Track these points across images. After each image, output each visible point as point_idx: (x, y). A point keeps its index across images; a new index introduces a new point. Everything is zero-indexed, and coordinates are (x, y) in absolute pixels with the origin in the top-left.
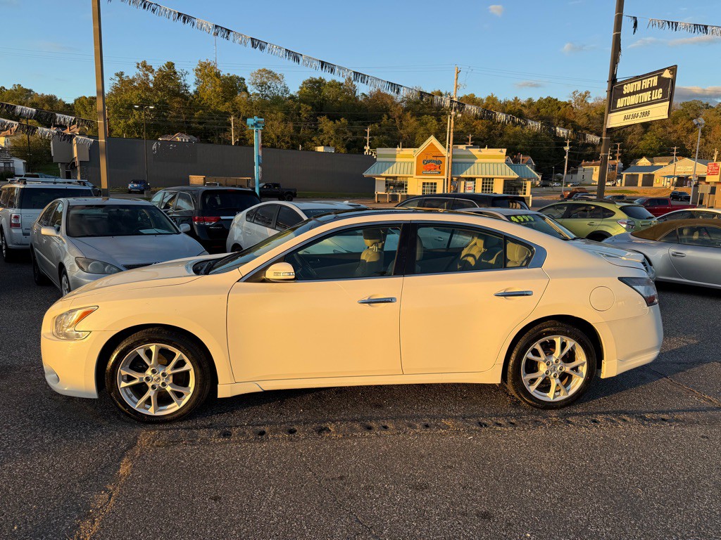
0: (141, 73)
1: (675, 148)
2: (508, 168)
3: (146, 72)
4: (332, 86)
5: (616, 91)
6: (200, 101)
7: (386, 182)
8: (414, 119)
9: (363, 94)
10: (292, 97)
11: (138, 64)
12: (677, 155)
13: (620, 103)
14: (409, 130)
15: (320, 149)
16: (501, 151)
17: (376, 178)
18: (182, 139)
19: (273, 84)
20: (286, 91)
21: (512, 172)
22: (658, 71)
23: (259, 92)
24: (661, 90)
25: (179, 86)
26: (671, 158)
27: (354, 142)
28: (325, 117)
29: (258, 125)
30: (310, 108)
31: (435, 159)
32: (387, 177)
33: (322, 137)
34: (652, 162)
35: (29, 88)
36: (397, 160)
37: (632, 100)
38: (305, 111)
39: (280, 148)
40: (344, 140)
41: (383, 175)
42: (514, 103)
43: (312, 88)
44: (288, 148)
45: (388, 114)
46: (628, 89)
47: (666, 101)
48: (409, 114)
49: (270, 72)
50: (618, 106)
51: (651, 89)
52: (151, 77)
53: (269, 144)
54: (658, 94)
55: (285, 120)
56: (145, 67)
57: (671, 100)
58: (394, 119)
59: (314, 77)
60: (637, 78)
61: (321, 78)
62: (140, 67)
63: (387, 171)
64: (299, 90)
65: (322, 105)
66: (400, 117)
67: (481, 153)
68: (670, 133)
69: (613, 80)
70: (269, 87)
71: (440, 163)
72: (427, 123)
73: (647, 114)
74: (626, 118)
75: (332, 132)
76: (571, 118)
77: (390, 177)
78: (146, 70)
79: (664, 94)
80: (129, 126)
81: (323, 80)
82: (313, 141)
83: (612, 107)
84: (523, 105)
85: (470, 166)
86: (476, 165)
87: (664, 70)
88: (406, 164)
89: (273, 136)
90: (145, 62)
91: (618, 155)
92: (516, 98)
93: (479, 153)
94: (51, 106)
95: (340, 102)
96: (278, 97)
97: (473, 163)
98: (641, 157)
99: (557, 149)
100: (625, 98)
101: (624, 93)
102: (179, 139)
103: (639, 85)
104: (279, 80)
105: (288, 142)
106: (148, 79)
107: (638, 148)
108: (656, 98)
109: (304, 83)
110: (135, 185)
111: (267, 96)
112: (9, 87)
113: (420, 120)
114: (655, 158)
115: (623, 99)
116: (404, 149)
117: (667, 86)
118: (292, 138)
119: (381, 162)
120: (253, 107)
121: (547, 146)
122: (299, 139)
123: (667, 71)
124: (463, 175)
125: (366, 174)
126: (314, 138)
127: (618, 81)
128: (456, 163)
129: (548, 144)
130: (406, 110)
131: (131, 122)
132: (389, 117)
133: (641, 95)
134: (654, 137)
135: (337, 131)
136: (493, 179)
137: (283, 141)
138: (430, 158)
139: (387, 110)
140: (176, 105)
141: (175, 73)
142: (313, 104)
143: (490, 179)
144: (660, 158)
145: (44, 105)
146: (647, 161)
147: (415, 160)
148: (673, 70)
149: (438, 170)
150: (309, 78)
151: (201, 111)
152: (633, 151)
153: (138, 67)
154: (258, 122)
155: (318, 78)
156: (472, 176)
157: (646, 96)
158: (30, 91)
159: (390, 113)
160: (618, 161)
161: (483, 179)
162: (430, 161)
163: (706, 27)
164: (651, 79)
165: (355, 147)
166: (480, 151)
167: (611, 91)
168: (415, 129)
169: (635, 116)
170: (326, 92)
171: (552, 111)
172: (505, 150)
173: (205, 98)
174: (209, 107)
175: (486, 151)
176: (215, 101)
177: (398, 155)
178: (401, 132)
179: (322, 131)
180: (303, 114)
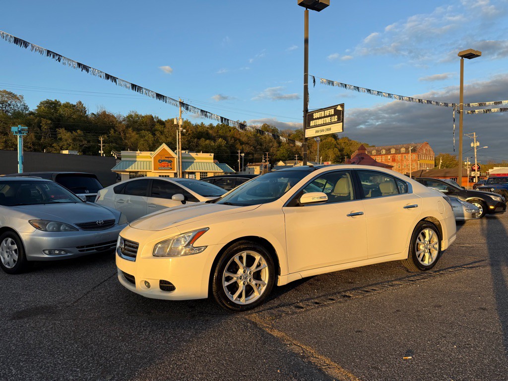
1: (297, 156)
2: (216, 166)
4: (66, 107)
5: (308, 117)
7: (130, 175)
8: (135, 133)
9: (93, 114)
10: (31, 113)
12: (298, 160)
13: (312, 123)
14: (132, 140)
15: (66, 152)
16: (210, 155)
17: (122, 173)
19: (14, 103)
20: (26, 108)
21: (219, 168)
22: (334, 106)
24: (336, 117)
26: (294, 161)
27: (89, 148)
28: (64, 129)
29: (22, 132)
30: (49, 122)
31: (167, 159)
32: (130, 172)
33: (61, 144)
34: (285, 163)
36: (137, 159)
37: (320, 122)
38: (46, 124)
40: (81, 146)
41: (127, 170)
42: (201, 126)
43: (49, 107)
45: (114, 129)
46: (316, 115)
47: (340, 122)
48: (130, 130)
49: (10, 93)
50: (311, 125)
51: (330, 116)
54: (335, 118)
57: (343, 122)
58: (120, 132)
59: (50, 99)
60: (321, 110)
61: (56, 100)
63: (131, 167)
64: (37, 108)
65: (59, 120)
66: (123, 131)
67: (198, 156)
68: (292, 147)
69: (306, 110)
70: (10, 105)
71: (170, 162)
72: (145, 136)
73: (330, 129)
74: (317, 132)
75: (70, 141)
76: (238, 137)
77: (133, 172)
79: (339, 119)
81: (59, 102)
82: (55, 147)
83: (307, 125)
84: (208, 128)
85: (191, 165)
86: (195, 163)
87: (337, 105)
88: (145, 163)
91: (267, 159)
92: (202, 123)
93: (197, 156)
95: (74, 119)
96: (19, 113)
97: (193, 162)
98: (279, 161)
99: (232, 156)
100: (315, 121)
101: (314, 118)
103: (323, 114)
104: (19, 100)
105: (30, 148)
107: (277, 155)
108: (334, 121)
109: (41, 103)
111: (7, 111)
113: (140, 134)
114: (286, 161)
115: (314, 121)
116: (142, 152)
117: (339, 115)
118: (34, 144)
119: (125, 161)
121: (226, 153)
122: (40, 145)
123: (339, 106)
124: (187, 170)
125: (113, 170)
126: (54, 145)
127: (309, 111)
128: (184, 162)
129: (226, 152)
130: (128, 127)
132: (115, 131)
133: (324, 119)
134: (284, 149)
135: (74, 140)
136: (207, 173)
138: (163, 158)
139: (113, 127)
142: (51, 119)
143: (205, 173)
144: (289, 161)
146: (283, 163)
147: (152, 160)
148: (342, 105)
149: (170, 166)
150: (45, 100)
152: (274, 157)
154: (22, 130)
155: (53, 100)
156: (193, 171)
157: (328, 120)
159: (116, 128)
160: (268, 163)
161: (201, 173)
162: (164, 161)
163: (346, 85)
164: (330, 110)
165: (90, 150)
166: (197, 155)
167: (305, 117)
168: (137, 139)
169: (322, 131)
170: (61, 111)
171: (226, 132)
172: (213, 154)
175: (201, 155)
177: (137, 156)
178: (126, 141)
179: (61, 139)
180: (44, 126)
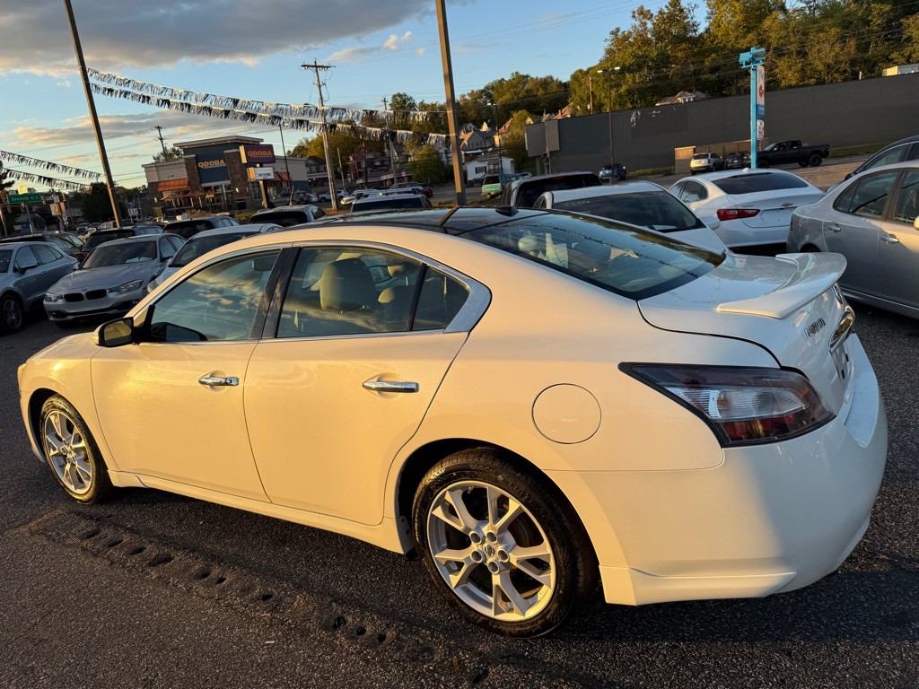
0: (638, 23)
3: (643, 21)
6: (712, 42)
11: (634, 12)
15: (892, 71)
18: (685, 100)
23: (804, 5)
25: (686, 28)
29: (757, 59)
35: (525, 74)
39: (832, 82)
44: (845, 80)
52: (650, 25)
53: (813, 81)
55: (843, 39)
56: (644, 14)
62: (636, 15)
78: (644, 18)
80: (620, 96)
82: (892, 60)
89: (821, 67)
90: (642, 7)
94: (545, 89)
102: (680, 100)
105: (845, 72)
106: (646, 29)
110: (607, 172)
112: (508, 77)
118: (852, 63)
120: (790, 30)
126: (894, 55)
131: (623, 89)
137: (837, 72)
140: (679, 54)
141: (681, 11)
145: (538, 90)
151: (713, 55)
153: (634, 17)
154: (756, 55)
158: (527, 76)
173: (720, 35)
174: (725, 46)
176: (732, 37)
179: (909, 39)
180: (875, 20)
